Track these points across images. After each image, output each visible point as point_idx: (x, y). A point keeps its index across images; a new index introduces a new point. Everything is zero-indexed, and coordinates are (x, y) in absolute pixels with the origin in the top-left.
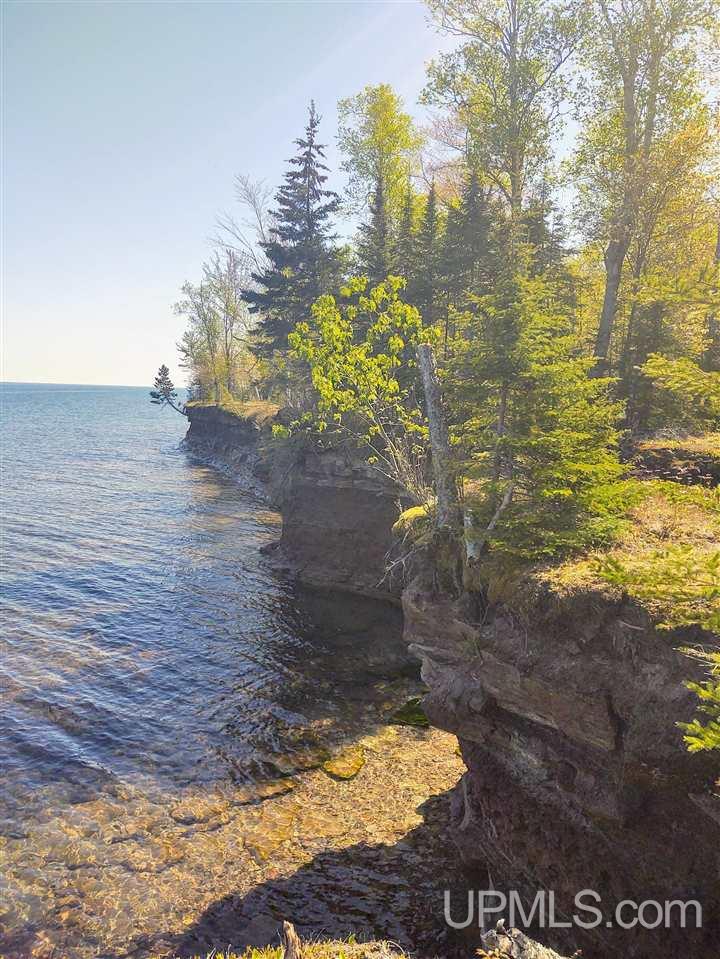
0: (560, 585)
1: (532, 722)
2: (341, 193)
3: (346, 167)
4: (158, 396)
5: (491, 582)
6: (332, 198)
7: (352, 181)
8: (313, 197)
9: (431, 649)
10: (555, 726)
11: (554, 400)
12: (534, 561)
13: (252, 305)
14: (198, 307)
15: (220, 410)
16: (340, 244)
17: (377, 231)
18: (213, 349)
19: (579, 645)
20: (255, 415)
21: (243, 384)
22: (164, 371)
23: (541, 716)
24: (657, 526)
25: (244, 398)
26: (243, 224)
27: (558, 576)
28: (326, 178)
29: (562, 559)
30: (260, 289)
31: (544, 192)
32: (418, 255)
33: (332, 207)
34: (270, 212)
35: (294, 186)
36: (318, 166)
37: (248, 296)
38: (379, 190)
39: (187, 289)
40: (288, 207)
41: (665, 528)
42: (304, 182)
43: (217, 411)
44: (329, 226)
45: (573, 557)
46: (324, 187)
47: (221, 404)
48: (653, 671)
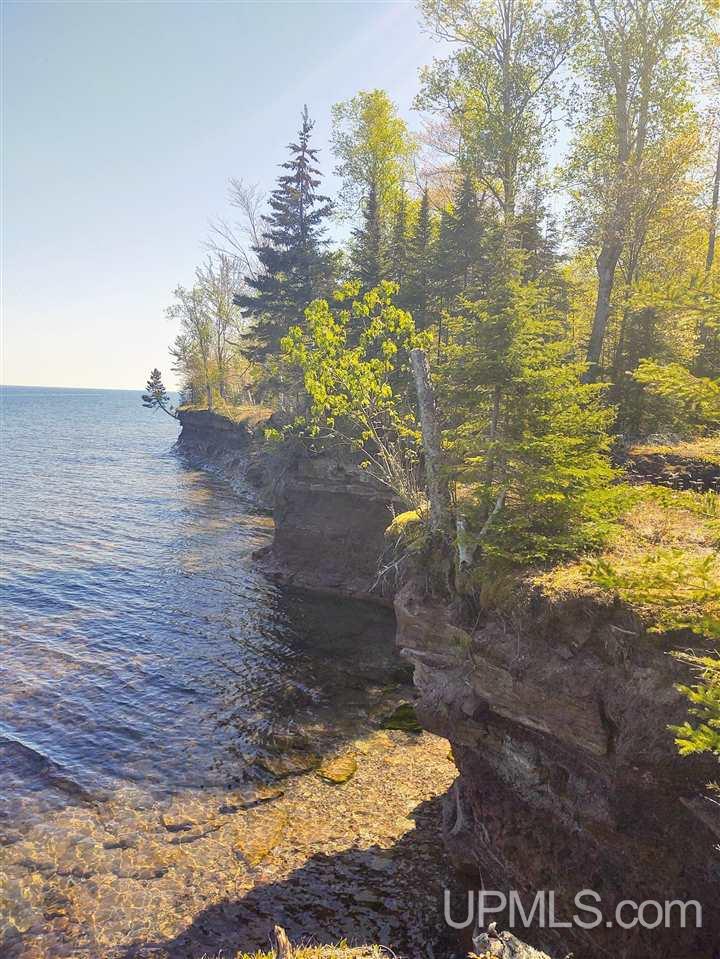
0: (552, 589)
1: (524, 726)
2: (334, 197)
3: (340, 172)
4: (150, 400)
5: (484, 586)
6: (325, 202)
7: (346, 185)
8: (306, 201)
9: (423, 654)
10: (548, 731)
11: (546, 405)
12: (526, 565)
13: (244, 310)
14: (191, 311)
15: (213, 414)
16: (333, 249)
17: (370, 237)
18: (205, 353)
19: (571, 648)
20: (248, 419)
21: (235, 389)
22: (156, 374)
23: (532, 720)
24: (649, 531)
25: (236, 402)
27: (550, 580)
28: (319, 183)
29: (555, 564)
30: (253, 293)
31: (537, 198)
32: (411, 260)
33: (325, 212)
34: (263, 217)
35: (288, 191)
36: (311, 170)
37: (241, 301)
38: (372, 195)
39: (179, 293)
40: (281, 212)
41: (657, 533)
42: (297, 187)
43: (209, 415)
44: (322, 231)
45: (565, 562)
46: (317, 191)
47: (213, 407)
48: (644, 675)
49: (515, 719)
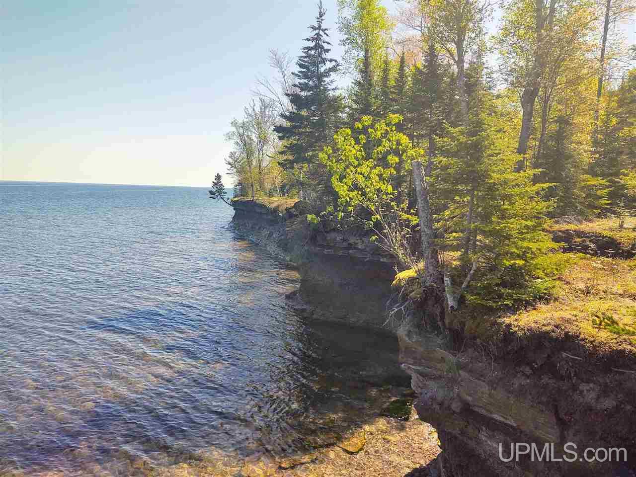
0: (518, 326)
1: (496, 421)
2: (339, 60)
3: (343, 43)
4: (214, 194)
5: (467, 323)
6: (333, 63)
7: (346, 52)
8: (321, 63)
9: (418, 368)
10: (514, 425)
11: (507, 197)
12: (498, 309)
13: (280, 135)
14: (241, 135)
15: (255, 202)
16: (337, 93)
17: (365, 83)
18: (250, 163)
19: (532, 368)
20: (278, 206)
21: (268, 186)
22: (218, 177)
23: (503, 417)
24: (582, 286)
25: (270, 195)
26: (274, 81)
27: (516, 320)
28: (330, 50)
29: (518, 309)
30: (286, 124)
32: (393, 100)
33: (334, 69)
34: (293, 73)
35: (309, 56)
36: (324, 42)
37: (278, 129)
38: (366, 57)
39: (234, 124)
40: (304, 70)
41: (587, 287)
42: (315, 53)
43: (253, 203)
44: (332, 82)
45: (526, 307)
46: (328, 56)
47: (255, 198)
48: (588, 388)
49: (489, 415)
